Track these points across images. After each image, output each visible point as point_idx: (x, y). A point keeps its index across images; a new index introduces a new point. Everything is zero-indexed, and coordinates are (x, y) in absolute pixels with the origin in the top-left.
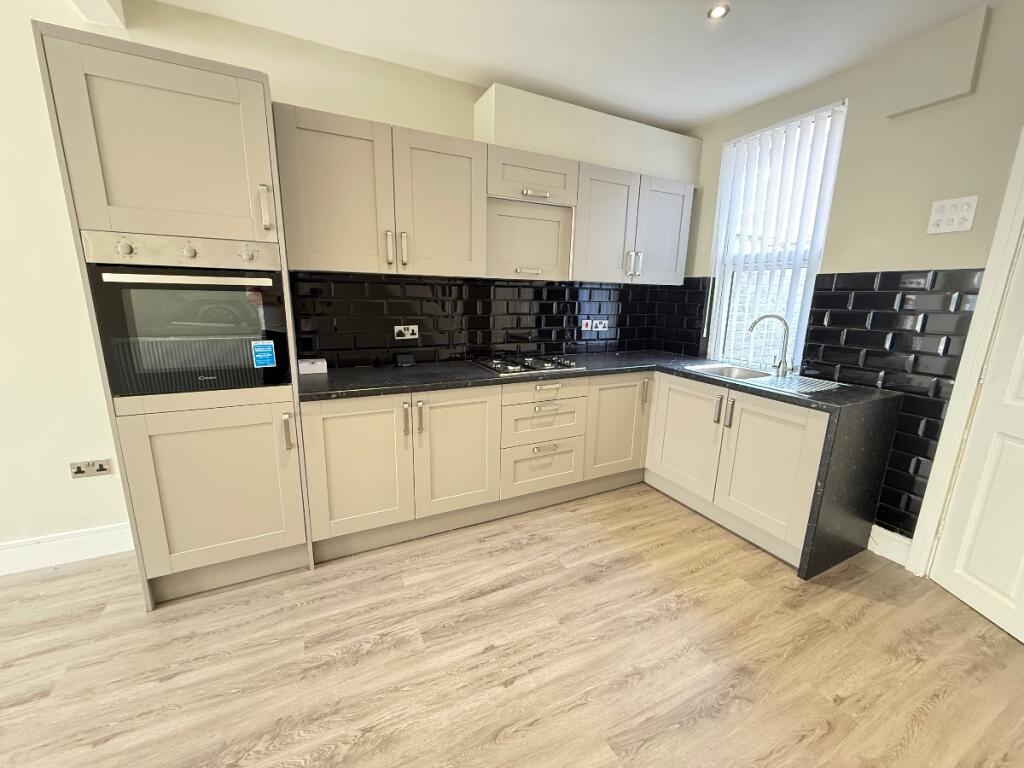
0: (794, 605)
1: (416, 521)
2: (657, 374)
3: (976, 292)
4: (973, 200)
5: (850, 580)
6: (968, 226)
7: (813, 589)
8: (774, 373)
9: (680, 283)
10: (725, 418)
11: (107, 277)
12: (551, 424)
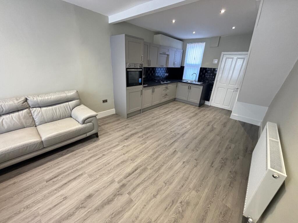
0: (199, 109)
1: (152, 106)
2: (179, 82)
3: (217, 71)
4: (217, 60)
5: (203, 107)
6: (216, 63)
7: (200, 108)
8: (194, 81)
9: (180, 67)
10: (190, 88)
11: (128, 70)
12: (166, 91)
